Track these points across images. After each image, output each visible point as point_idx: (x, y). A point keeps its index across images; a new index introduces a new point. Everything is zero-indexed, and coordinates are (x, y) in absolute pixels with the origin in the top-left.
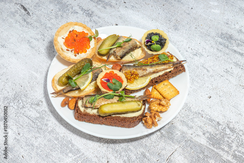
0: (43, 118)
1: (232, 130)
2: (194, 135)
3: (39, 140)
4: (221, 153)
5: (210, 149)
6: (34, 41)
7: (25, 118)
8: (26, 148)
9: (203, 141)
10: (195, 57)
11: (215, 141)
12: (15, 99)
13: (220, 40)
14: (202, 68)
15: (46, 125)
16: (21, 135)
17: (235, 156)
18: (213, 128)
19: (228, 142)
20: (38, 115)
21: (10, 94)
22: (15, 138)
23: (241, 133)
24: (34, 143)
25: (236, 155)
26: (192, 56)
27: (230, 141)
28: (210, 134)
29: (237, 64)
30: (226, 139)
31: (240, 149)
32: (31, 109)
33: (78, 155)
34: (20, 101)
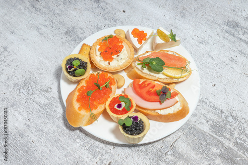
0: (52, 105)
1: (235, 118)
2: (197, 122)
3: (49, 125)
4: (223, 140)
5: (212, 136)
6: (43, 27)
7: (35, 104)
8: (36, 133)
9: (206, 128)
10: (201, 45)
11: (218, 128)
12: (25, 85)
13: (226, 28)
14: (207, 56)
15: (55, 111)
16: (31, 121)
17: (236, 144)
18: (216, 116)
19: (230, 129)
20: (47, 102)
21: (20, 80)
22: (26, 124)
23: (243, 121)
24: (44, 128)
25: (237, 142)
26: (198, 44)
27: (232, 129)
28: (213, 122)
29: (241, 53)
30: (228, 127)
31: (242, 136)
32: (41, 96)
33: (86, 141)
34: (30, 88)
